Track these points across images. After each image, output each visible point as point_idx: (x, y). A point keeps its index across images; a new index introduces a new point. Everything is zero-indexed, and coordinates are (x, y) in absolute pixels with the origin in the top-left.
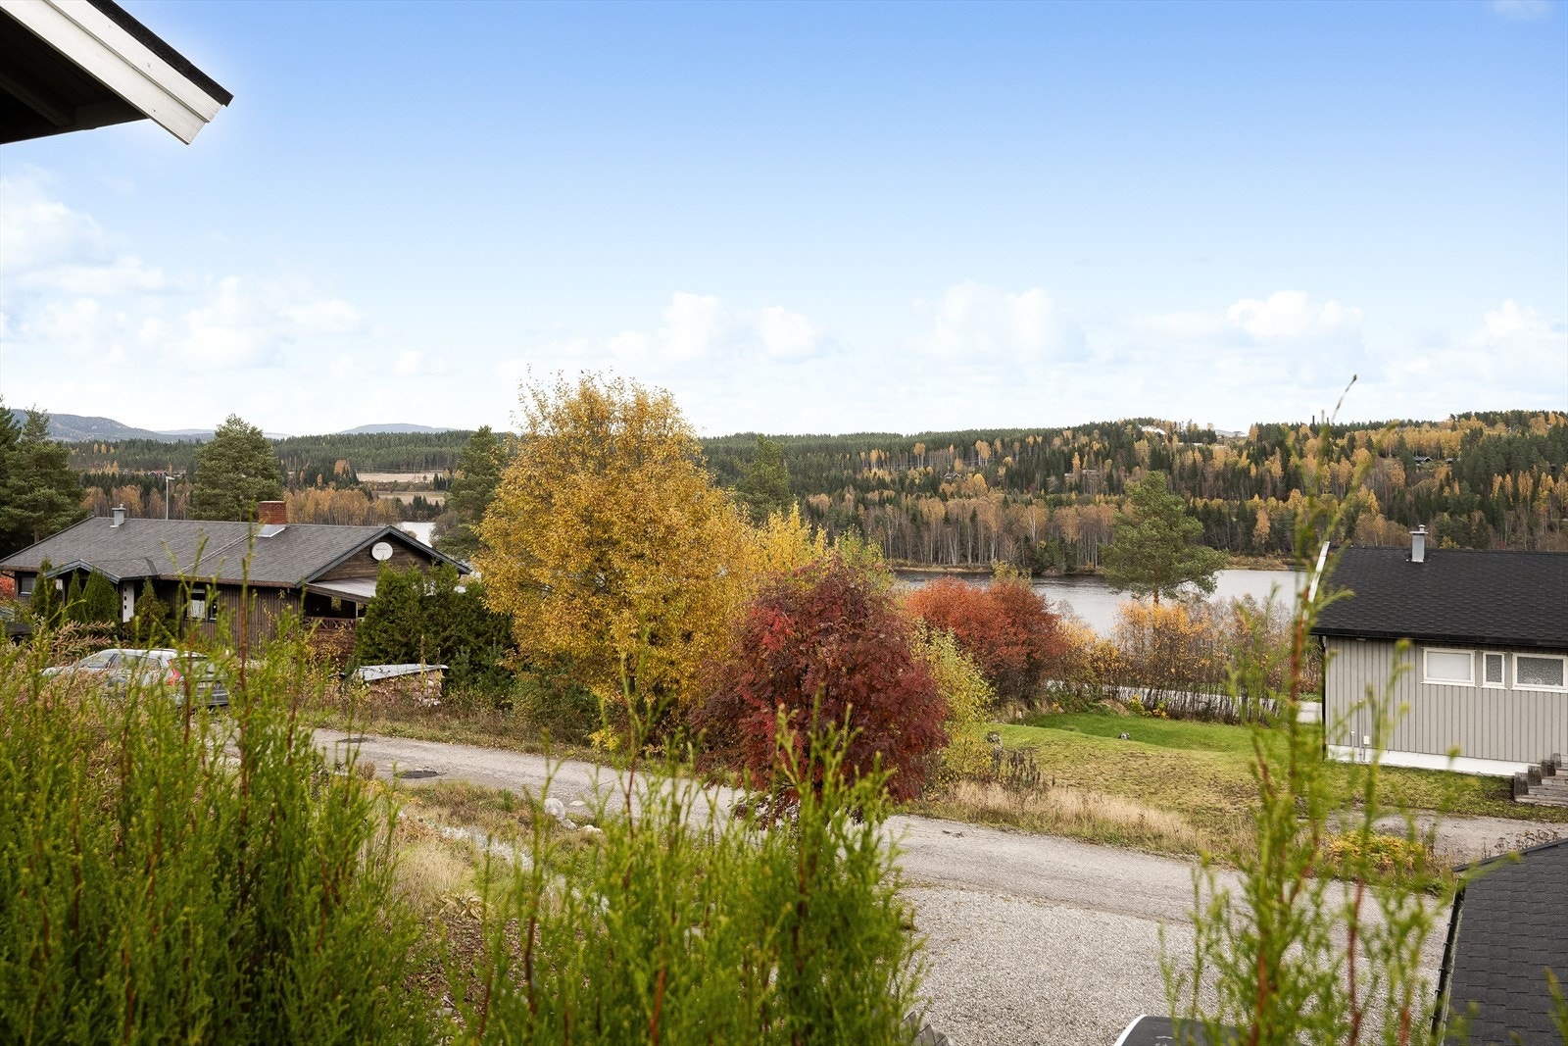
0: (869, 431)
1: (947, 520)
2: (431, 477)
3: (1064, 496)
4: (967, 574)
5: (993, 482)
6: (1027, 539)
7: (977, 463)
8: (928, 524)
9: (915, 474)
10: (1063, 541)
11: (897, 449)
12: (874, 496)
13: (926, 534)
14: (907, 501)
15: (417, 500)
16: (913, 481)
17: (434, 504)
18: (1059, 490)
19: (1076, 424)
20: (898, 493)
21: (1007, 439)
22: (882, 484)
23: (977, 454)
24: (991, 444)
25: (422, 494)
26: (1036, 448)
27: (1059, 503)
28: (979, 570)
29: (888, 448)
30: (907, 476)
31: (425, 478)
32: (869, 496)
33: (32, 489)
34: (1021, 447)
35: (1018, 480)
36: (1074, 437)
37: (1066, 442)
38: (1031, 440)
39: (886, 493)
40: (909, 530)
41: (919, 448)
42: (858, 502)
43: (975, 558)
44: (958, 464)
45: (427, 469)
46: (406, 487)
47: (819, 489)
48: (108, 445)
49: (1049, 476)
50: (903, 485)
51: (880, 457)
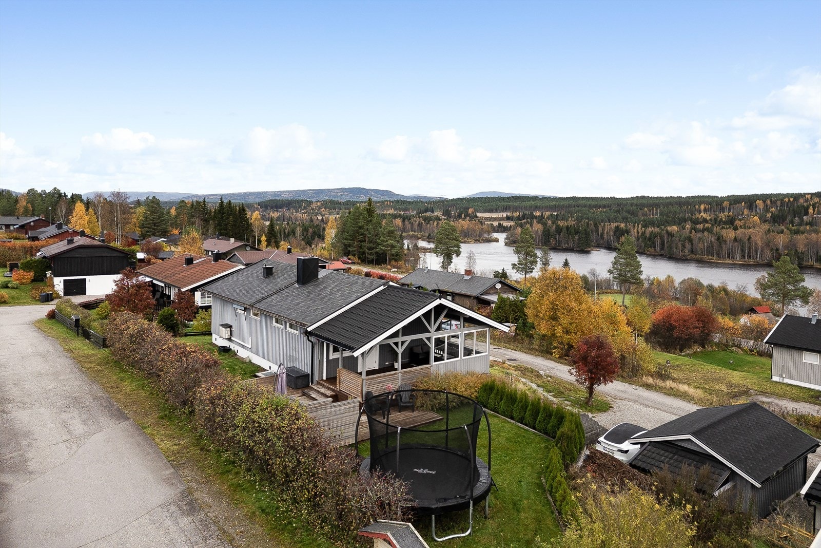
0: (702, 194)
1: (735, 240)
2: (505, 215)
3: (802, 228)
4: (744, 264)
5: (764, 220)
6: (777, 250)
7: (756, 211)
8: (725, 241)
9: (723, 216)
10: (796, 251)
11: (714, 203)
12: (700, 226)
13: (724, 246)
14: (717, 229)
15: (499, 224)
16: (721, 219)
17: (506, 226)
18: (801, 224)
19: (814, 192)
20: (713, 225)
21: (773, 199)
22: (705, 221)
23: (756, 206)
24: (764, 202)
25: (501, 222)
26: (790, 203)
27: (797, 232)
28: (751, 263)
29: (710, 204)
30: (718, 217)
31: (503, 215)
32: (698, 226)
33: (387, 241)
34: (781, 203)
35: (777, 219)
36: (811, 198)
37: (807, 201)
38: (787, 200)
39: (706, 225)
40: (716, 243)
41: (726, 204)
42: (692, 229)
43: (749, 257)
44: (746, 212)
45: (503, 211)
46: (495, 219)
47: (673, 223)
48: (390, 201)
49: (795, 217)
50: (716, 222)
51: (705, 208)
